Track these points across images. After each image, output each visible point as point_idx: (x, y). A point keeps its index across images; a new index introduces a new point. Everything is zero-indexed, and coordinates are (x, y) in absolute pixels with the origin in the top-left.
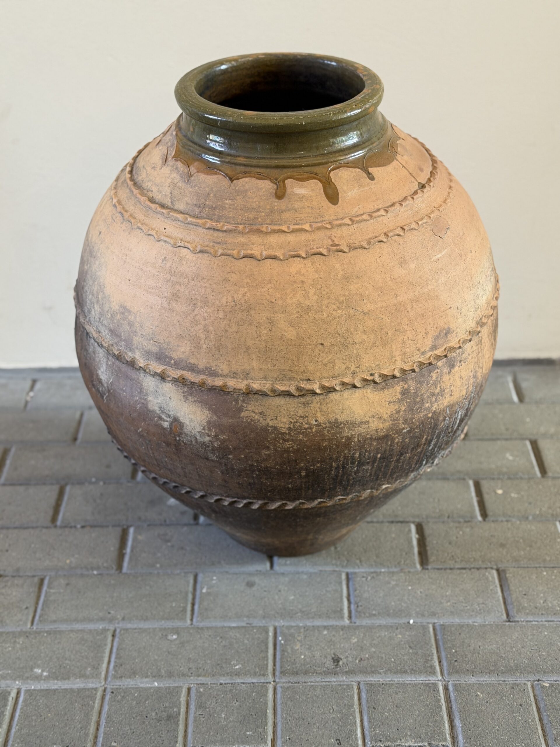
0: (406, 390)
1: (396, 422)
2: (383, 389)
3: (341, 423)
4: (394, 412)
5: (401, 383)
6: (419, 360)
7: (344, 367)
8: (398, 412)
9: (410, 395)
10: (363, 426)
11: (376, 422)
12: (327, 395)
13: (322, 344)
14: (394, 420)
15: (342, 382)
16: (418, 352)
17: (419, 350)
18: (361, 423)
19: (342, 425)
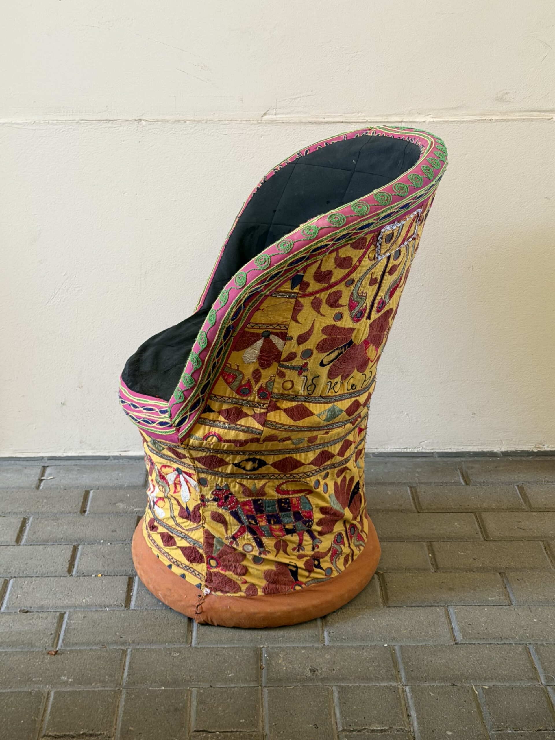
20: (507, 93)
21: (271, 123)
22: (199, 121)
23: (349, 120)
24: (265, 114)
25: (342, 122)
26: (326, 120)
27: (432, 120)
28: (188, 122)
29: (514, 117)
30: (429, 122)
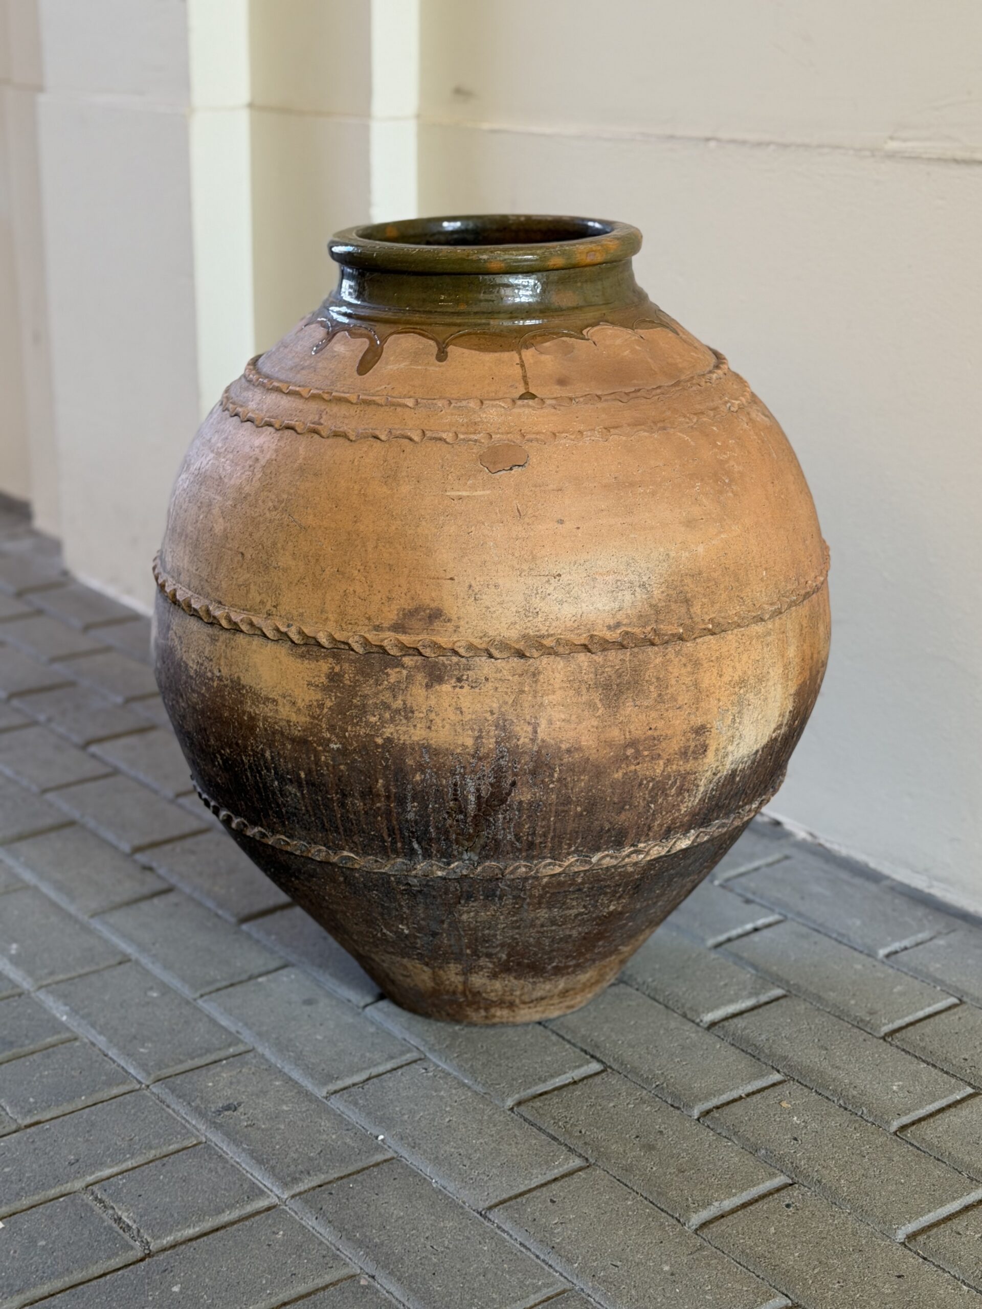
0: (336, 674)
1: (316, 721)
2: (302, 656)
3: (244, 687)
4: (315, 703)
5: (330, 660)
6: (367, 635)
7: (258, 599)
8: (321, 706)
9: (343, 687)
10: (270, 706)
11: (287, 709)
12: (234, 634)
13: (242, 554)
14: (313, 717)
15: (251, 620)
16: (366, 622)
17: (369, 619)
18: (268, 699)
19: (244, 692)
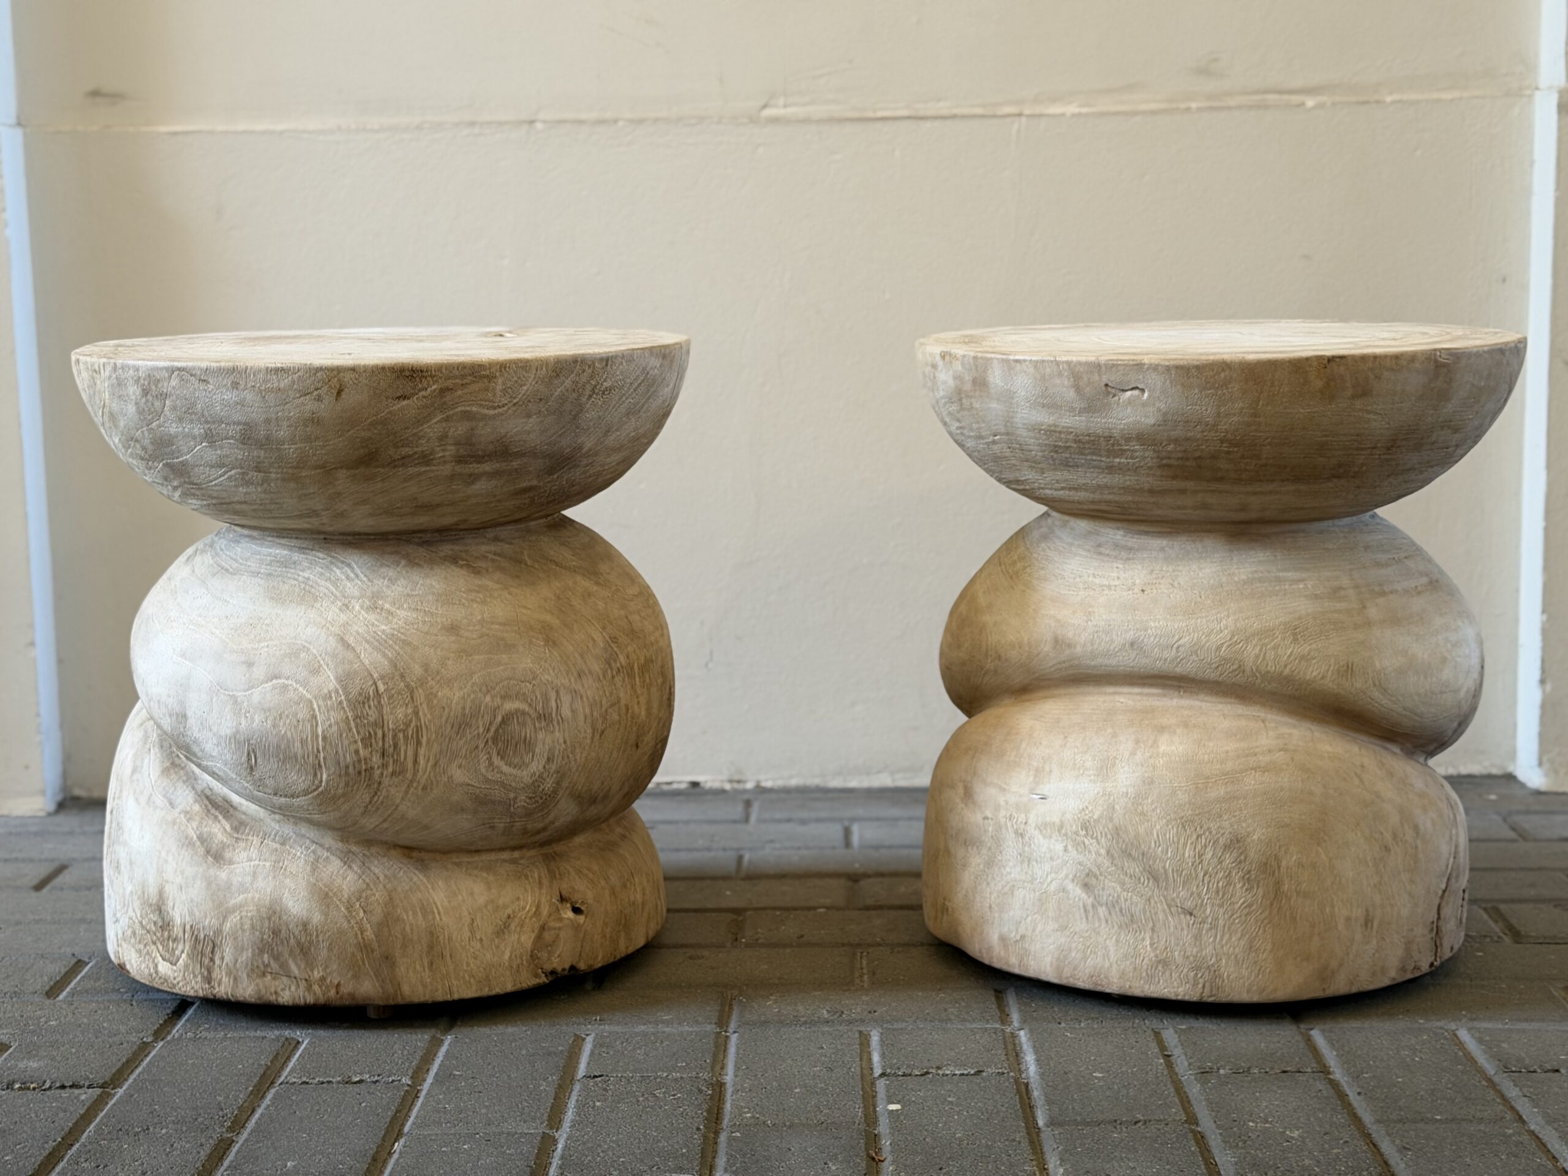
20: (1216, 60)
21: (775, 120)
22: (641, 121)
23: (921, 113)
24: (765, 106)
25: (909, 118)
26: (879, 114)
27: (1076, 110)
28: (621, 123)
29: (1232, 102)
30: (1074, 115)
